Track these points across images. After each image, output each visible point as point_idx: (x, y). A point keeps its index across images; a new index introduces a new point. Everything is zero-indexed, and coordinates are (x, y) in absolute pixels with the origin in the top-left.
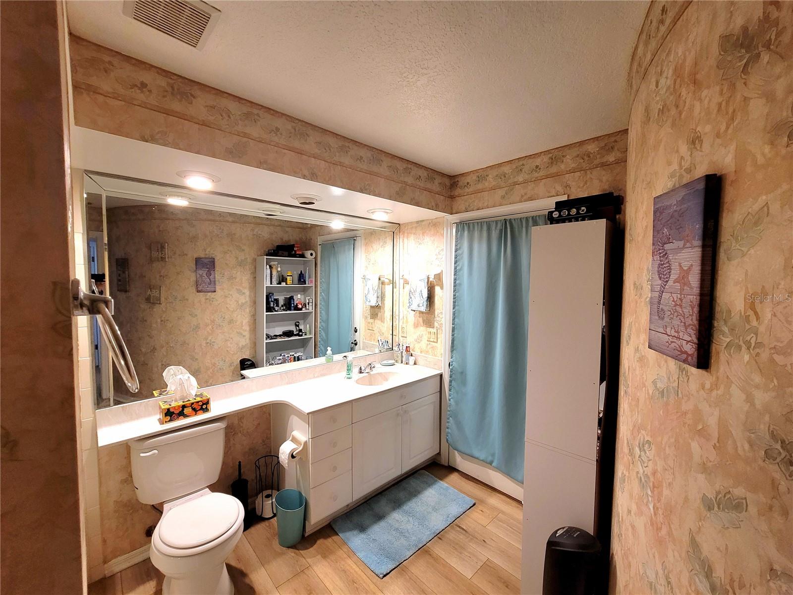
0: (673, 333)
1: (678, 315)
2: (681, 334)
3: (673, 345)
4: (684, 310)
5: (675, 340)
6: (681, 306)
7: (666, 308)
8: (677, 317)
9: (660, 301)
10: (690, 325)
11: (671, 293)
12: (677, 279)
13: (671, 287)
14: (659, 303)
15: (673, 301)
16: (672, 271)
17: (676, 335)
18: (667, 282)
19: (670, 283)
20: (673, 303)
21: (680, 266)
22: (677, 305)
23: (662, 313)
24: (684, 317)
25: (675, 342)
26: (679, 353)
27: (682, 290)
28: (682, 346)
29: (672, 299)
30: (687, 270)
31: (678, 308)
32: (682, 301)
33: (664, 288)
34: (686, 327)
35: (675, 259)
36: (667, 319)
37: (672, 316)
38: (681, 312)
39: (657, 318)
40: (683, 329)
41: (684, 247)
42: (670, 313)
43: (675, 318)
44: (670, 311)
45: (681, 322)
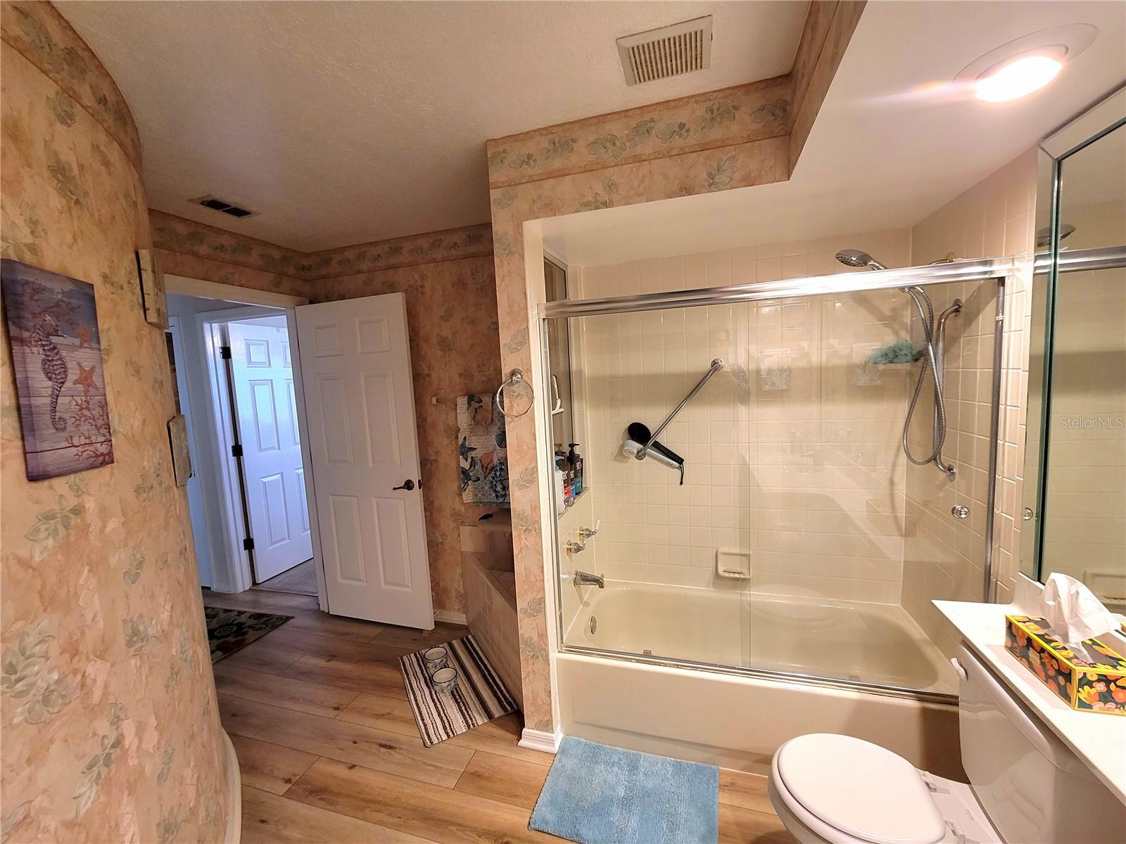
0: (83, 441)
1: (87, 419)
2: (93, 439)
3: (85, 455)
4: (93, 412)
5: (86, 449)
6: (88, 409)
7: (66, 416)
8: (85, 421)
9: (55, 408)
10: (101, 426)
11: (72, 396)
12: (76, 380)
13: (70, 389)
14: (54, 410)
15: (77, 405)
16: (70, 371)
17: (87, 441)
18: (63, 383)
19: (68, 384)
20: (78, 407)
21: (80, 366)
22: (84, 408)
23: (61, 422)
24: (94, 420)
25: (87, 450)
26: (95, 458)
27: (86, 392)
28: (97, 450)
29: (75, 403)
30: (89, 371)
31: (86, 412)
32: (88, 404)
33: (59, 391)
34: (98, 429)
35: (71, 357)
36: (70, 428)
37: (78, 423)
38: (89, 415)
39: (54, 431)
40: (95, 432)
41: (81, 346)
42: (74, 419)
43: (82, 423)
44: (74, 417)
45: (92, 425)
